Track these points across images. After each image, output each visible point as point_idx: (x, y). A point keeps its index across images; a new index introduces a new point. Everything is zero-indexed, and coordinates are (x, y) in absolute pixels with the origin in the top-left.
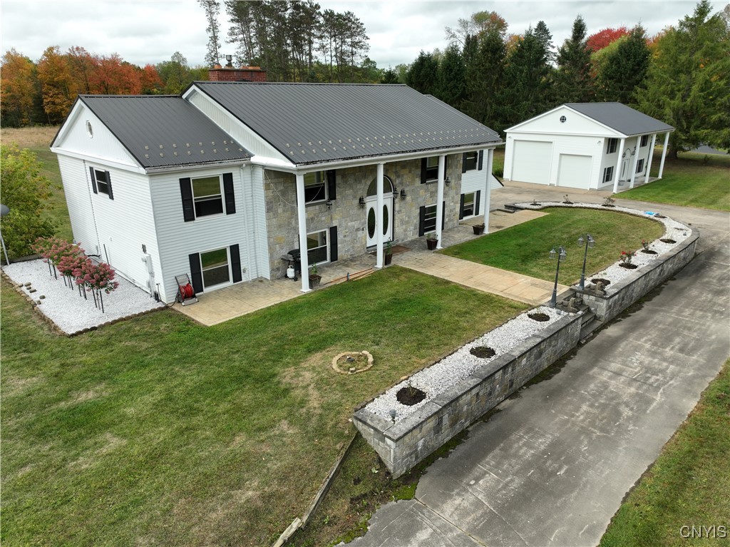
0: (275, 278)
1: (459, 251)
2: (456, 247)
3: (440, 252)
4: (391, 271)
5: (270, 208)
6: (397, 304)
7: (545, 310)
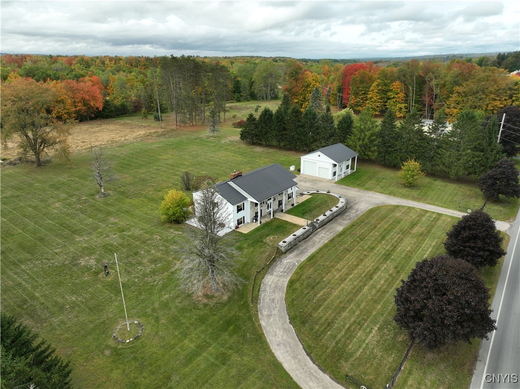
0: (251, 222)
1: (289, 212)
2: (288, 211)
3: (284, 213)
4: (275, 219)
5: (251, 208)
6: (278, 227)
7: (305, 227)
